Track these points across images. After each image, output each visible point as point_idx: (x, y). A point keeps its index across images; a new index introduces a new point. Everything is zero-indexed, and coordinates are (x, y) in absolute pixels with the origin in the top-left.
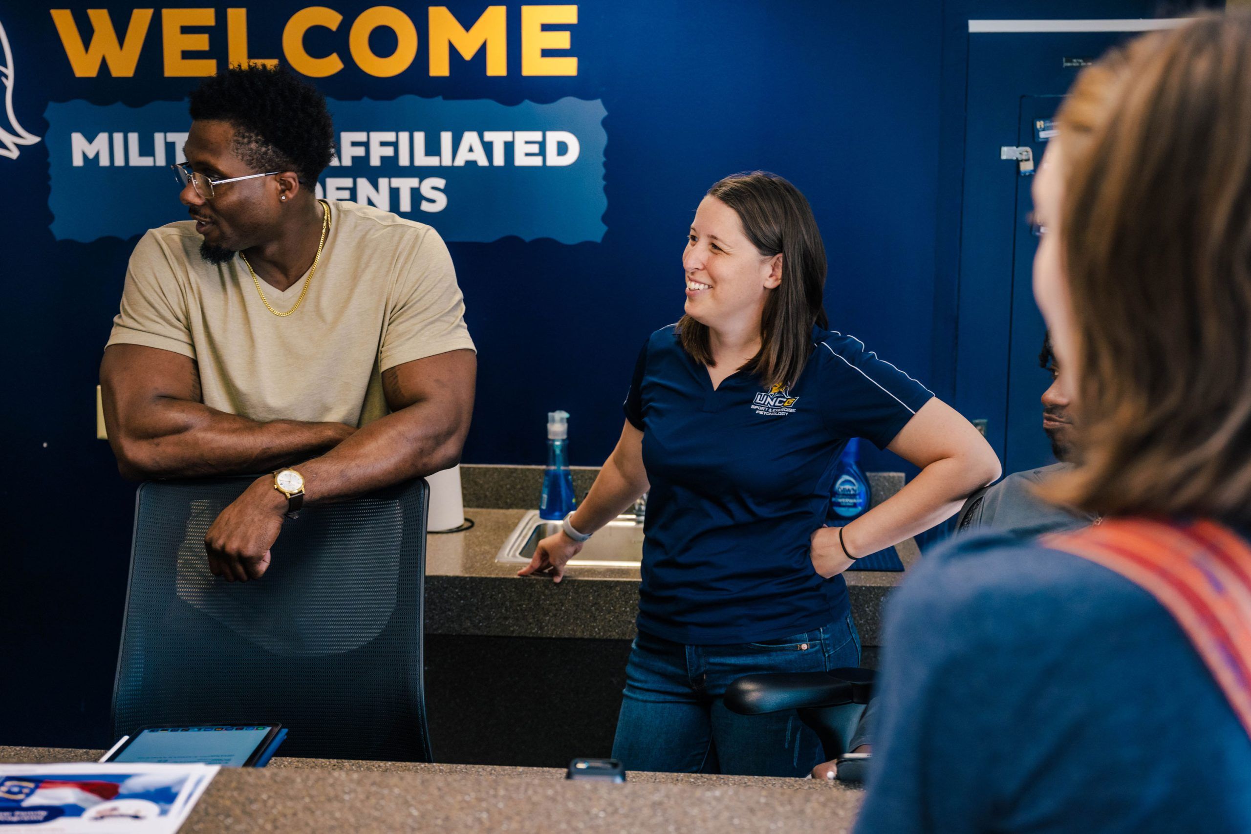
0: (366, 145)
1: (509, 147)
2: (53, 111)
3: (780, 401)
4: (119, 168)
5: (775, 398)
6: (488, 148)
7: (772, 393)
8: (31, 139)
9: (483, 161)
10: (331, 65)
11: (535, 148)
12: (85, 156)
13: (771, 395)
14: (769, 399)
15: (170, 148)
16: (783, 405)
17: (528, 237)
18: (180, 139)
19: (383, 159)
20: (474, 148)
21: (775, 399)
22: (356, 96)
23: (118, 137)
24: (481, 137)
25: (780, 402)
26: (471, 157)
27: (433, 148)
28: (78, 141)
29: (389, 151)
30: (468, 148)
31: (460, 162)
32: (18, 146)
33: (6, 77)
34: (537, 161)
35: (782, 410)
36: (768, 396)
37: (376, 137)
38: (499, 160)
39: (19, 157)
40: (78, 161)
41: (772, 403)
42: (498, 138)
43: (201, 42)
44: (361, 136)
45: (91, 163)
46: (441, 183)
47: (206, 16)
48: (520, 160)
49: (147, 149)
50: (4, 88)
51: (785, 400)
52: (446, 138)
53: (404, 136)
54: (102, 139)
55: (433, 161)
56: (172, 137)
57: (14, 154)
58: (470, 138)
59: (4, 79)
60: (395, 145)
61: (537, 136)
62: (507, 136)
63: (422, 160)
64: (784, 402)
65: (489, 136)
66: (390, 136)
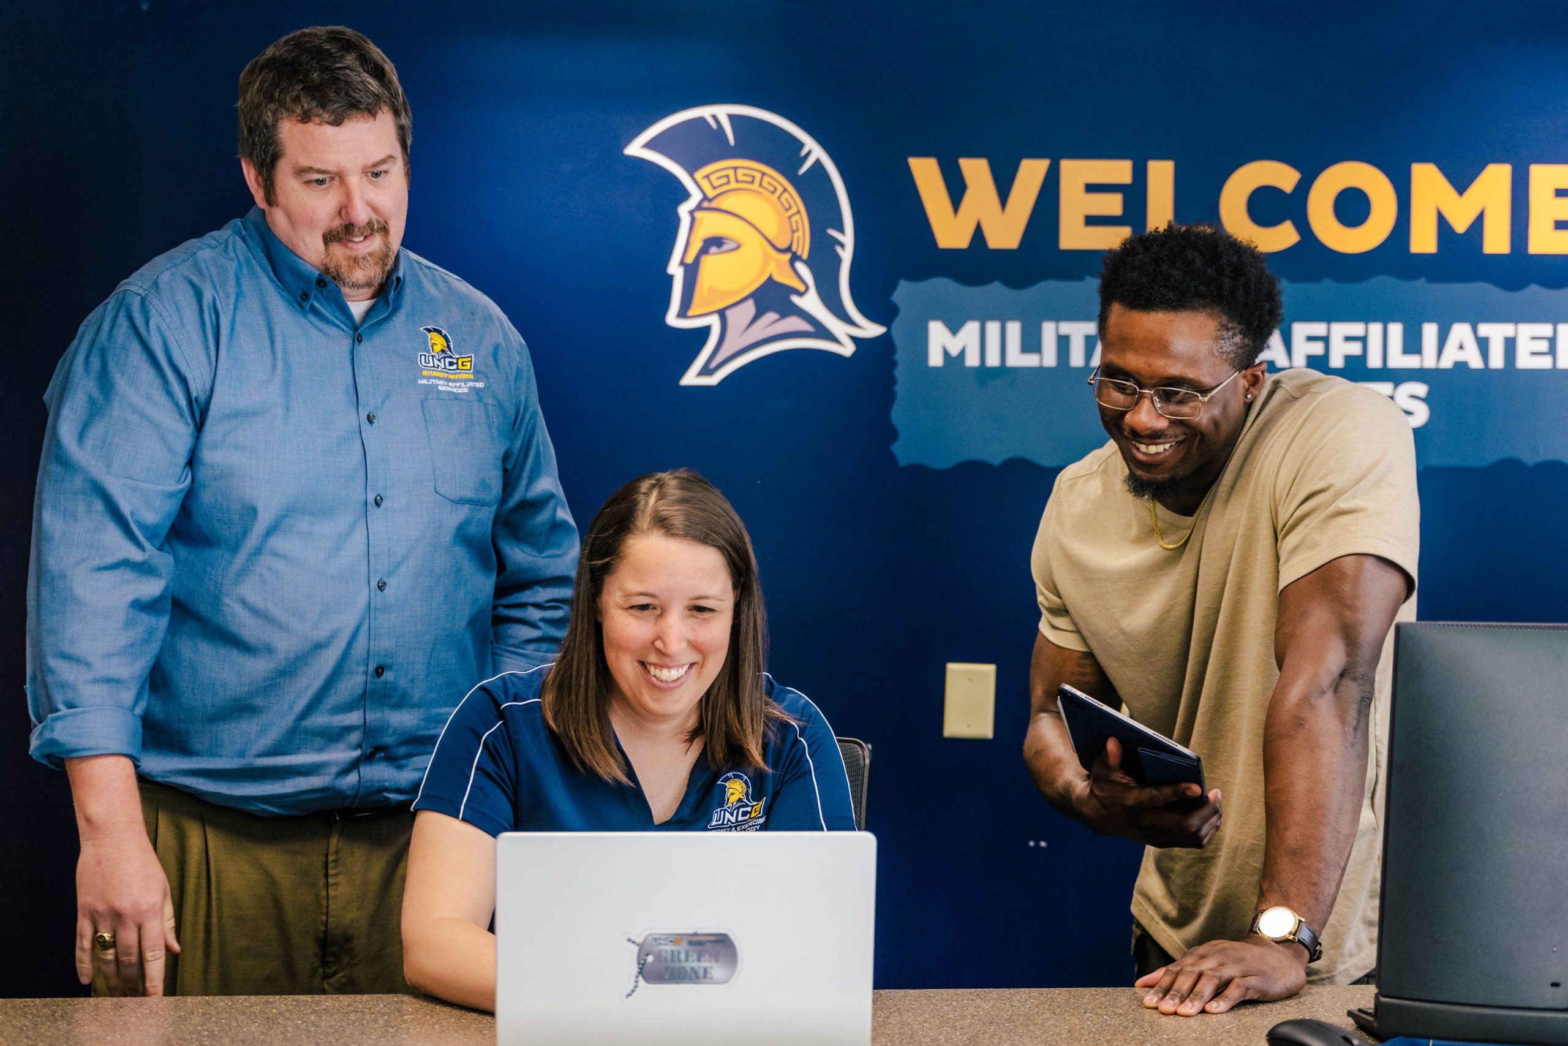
0: (1326, 340)
1: (1510, 344)
2: (904, 293)
3: (743, 812)
4: (993, 369)
5: (734, 810)
6: (1483, 344)
7: (730, 805)
8: (872, 330)
9: (1476, 363)
10: (1283, 237)
11: (1543, 346)
12: (946, 353)
13: (729, 808)
14: (728, 815)
15: (1063, 342)
16: (750, 818)
17: (1530, 459)
18: (1080, 331)
19: (1348, 359)
20: (1465, 345)
21: (735, 812)
22: (1314, 277)
23: (993, 328)
24: (1475, 330)
25: (744, 814)
26: (1461, 357)
27: (1413, 345)
28: (937, 332)
29: (1355, 349)
30: (1457, 345)
31: (1447, 363)
32: (854, 339)
33: (842, 246)
34: (1545, 363)
35: (750, 824)
36: (725, 810)
37: (1339, 330)
38: (1497, 361)
39: (854, 355)
40: (935, 359)
41: (733, 820)
42: (1496, 332)
43: (1113, 205)
44: (1319, 329)
45: (954, 362)
46: (1421, 389)
47: (1120, 171)
48: (1524, 361)
49: (1031, 343)
50: (838, 260)
51: (749, 809)
52: (1430, 331)
53: (1375, 329)
54: (971, 329)
55: (1412, 362)
56: (1066, 328)
57: (847, 349)
58: (1461, 332)
59: (838, 249)
60: (1364, 340)
61: (1546, 329)
62: (1507, 329)
63: (1398, 360)
64: (750, 813)
65: (1484, 329)
66: (1357, 329)
